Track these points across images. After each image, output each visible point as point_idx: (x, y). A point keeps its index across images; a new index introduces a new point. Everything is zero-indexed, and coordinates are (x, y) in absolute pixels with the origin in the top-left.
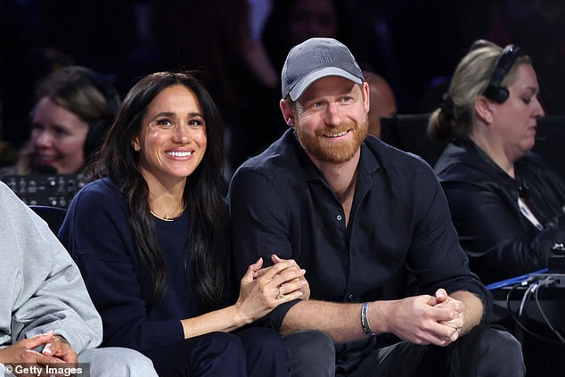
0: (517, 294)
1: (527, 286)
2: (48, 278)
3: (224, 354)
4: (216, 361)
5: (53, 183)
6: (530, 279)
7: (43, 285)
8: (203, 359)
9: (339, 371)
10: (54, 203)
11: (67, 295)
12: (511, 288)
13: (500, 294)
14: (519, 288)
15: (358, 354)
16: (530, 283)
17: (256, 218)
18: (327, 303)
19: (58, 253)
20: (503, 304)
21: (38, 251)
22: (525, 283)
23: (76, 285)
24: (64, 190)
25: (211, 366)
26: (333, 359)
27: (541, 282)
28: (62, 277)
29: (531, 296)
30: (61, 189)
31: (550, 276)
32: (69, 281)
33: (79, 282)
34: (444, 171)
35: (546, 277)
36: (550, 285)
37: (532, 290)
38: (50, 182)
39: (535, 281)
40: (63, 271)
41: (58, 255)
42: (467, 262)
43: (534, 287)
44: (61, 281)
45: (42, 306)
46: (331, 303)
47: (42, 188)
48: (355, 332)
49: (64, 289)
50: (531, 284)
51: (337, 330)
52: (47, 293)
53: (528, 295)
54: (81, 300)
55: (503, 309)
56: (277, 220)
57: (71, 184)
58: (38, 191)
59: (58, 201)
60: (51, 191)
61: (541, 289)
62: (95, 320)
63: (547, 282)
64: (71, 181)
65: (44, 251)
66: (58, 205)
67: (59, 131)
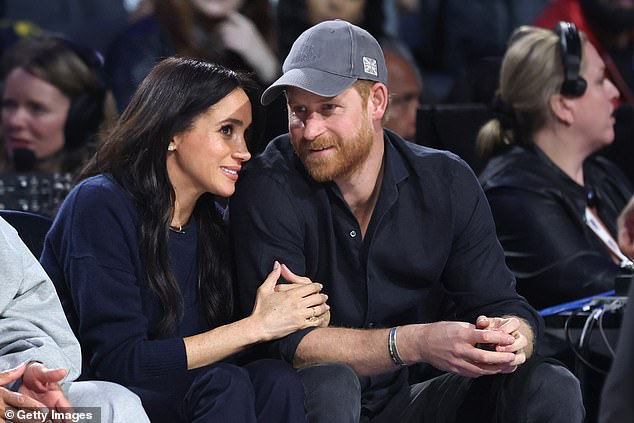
0: (578, 321)
1: (590, 311)
2: (17, 295)
3: (228, 391)
4: (219, 399)
5: (24, 184)
6: (593, 303)
7: (12, 304)
8: (202, 396)
9: (364, 412)
10: (26, 207)
11: (39, 317)
12: (570, 313)
13: (556, 321)
14: (580, 314)
15: (385, 391)
16: (592, 308)
17: (263, 228)
18: (348, 330)
19: (29, 266)
20: (560, 333)
21: (5, 264)
22: (586, 308)
23: (50, 305)
24: (37, 193)
25: (213, 404)
26: (358, 398)
27: (606, 307)
28: (34, 294)
29: (594, 323)
30: (34, 191)
31: (617, 299)
32: (43, 300)
33: (53, 300)
34: (497, 174)
35: (612, 301)
36: (617, 310)
37: (596, 317)
38: (20, 182)
39: (599, 305)
40: (35, 288)
41: (30, 269)
42: (514, 283)
43: (598, 313)
44: (33, 300)
45: (11, 330)
46: (352, 330)
47: (11, 189)
48: (382, 363)
49: (35, 309)
50: (594, 309)
51: (361, 363)
52: (17, 314)
53: (590, 323)
54: (56, 323)
55: (560, 340)
56: (289, 232)
57: (45, 186)
58: (6, 192)
59: (30, 205)
60: (22, 193)
61: (607, 315)
62: (72, 347)
63: (614, 306)
64: (46, 181)
65: (12, 264)
66: (30, 210)
67: (36, 108)
